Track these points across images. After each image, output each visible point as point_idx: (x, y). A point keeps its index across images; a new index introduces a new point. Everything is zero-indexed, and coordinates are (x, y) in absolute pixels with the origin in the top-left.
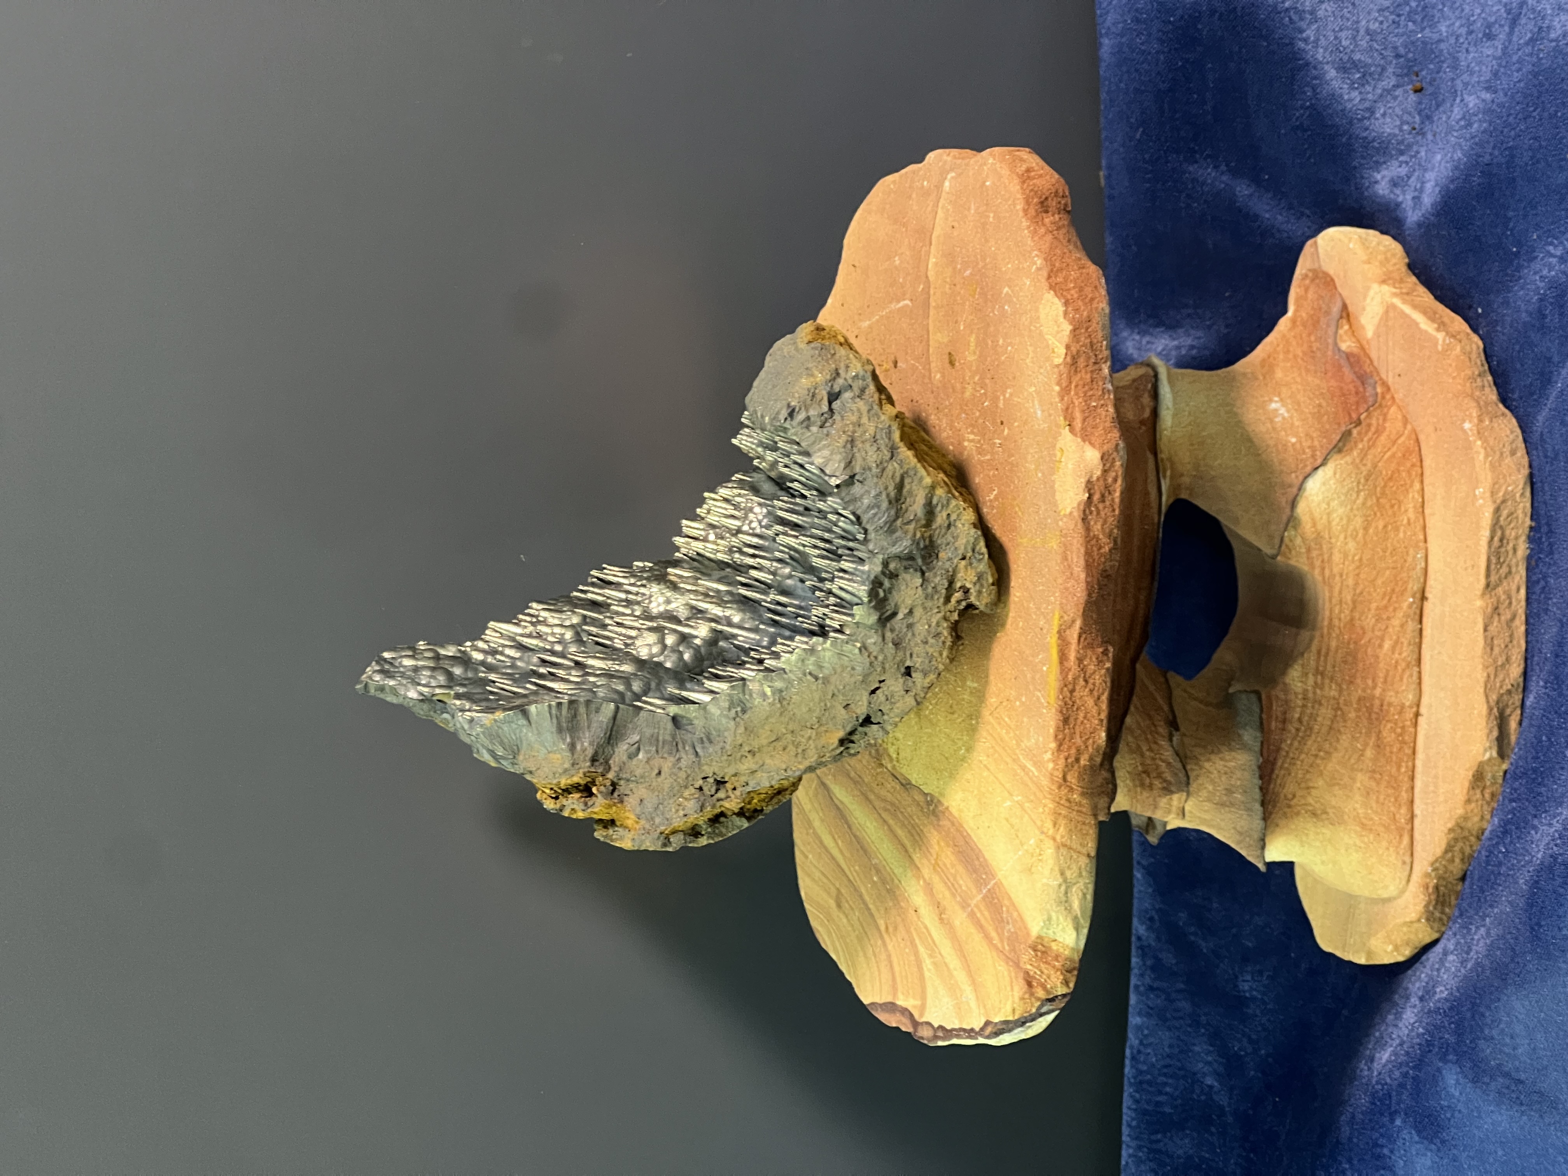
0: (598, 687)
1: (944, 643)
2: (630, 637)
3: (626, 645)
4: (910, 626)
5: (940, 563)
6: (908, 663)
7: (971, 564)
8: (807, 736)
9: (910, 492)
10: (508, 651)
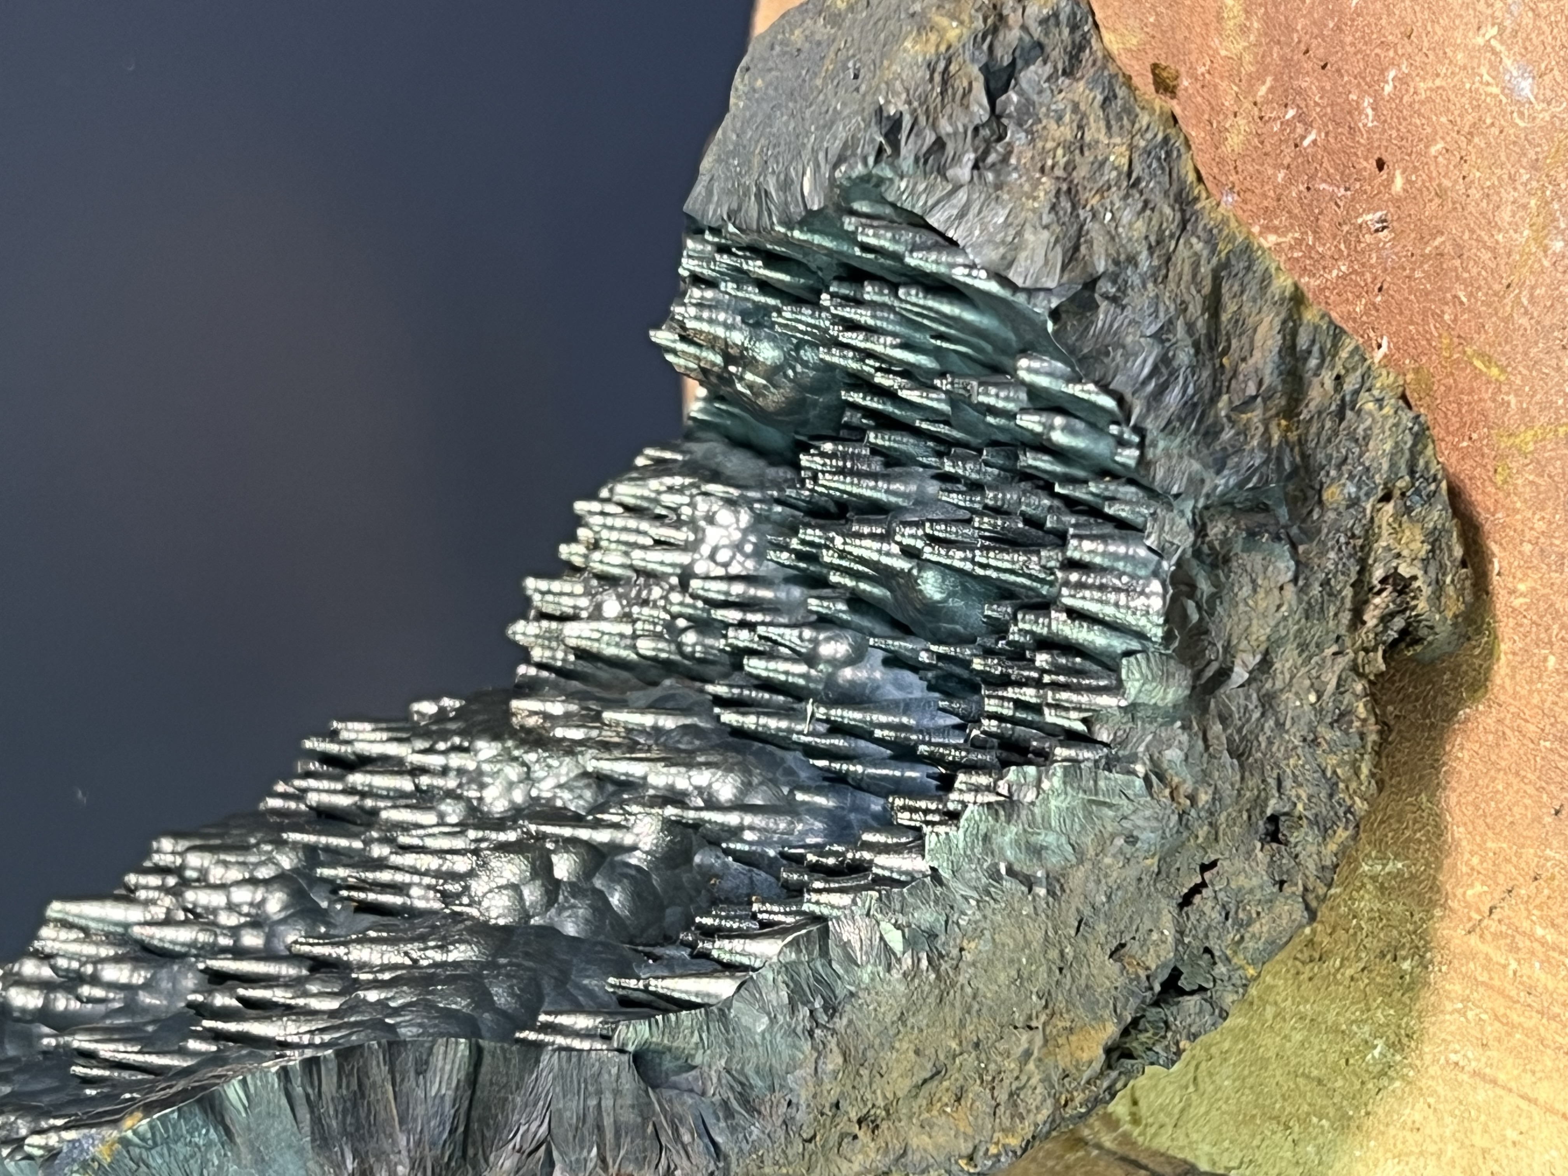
0: (396, 1012)
1: (1362, 736)
2: (453, 876)
3: (446, 897)
4: (1268, 702)
5: (1331, 515)
6: (1273, 806)
7: (1409, 510)
8: (1018, 1051)
9: (1237, 320)
10: (111, 973)
